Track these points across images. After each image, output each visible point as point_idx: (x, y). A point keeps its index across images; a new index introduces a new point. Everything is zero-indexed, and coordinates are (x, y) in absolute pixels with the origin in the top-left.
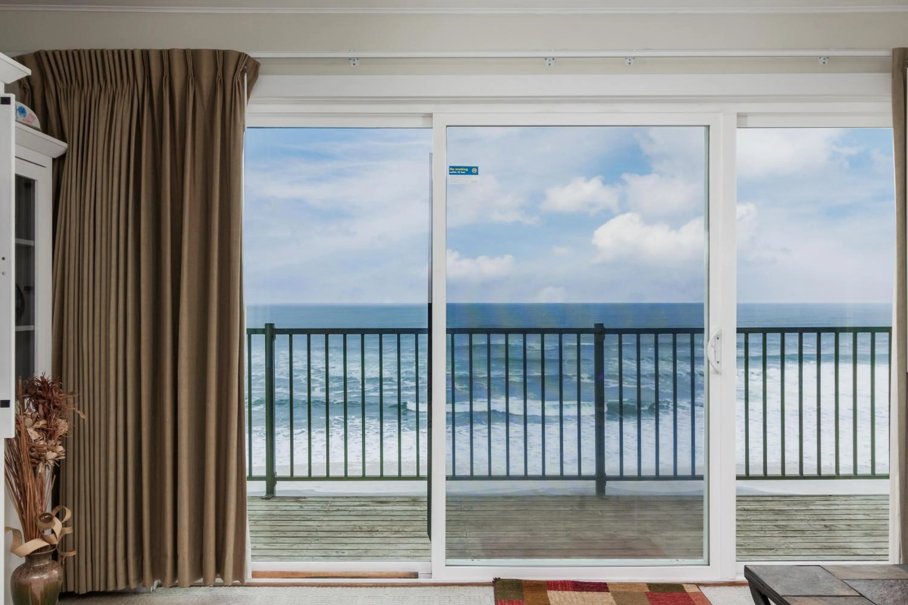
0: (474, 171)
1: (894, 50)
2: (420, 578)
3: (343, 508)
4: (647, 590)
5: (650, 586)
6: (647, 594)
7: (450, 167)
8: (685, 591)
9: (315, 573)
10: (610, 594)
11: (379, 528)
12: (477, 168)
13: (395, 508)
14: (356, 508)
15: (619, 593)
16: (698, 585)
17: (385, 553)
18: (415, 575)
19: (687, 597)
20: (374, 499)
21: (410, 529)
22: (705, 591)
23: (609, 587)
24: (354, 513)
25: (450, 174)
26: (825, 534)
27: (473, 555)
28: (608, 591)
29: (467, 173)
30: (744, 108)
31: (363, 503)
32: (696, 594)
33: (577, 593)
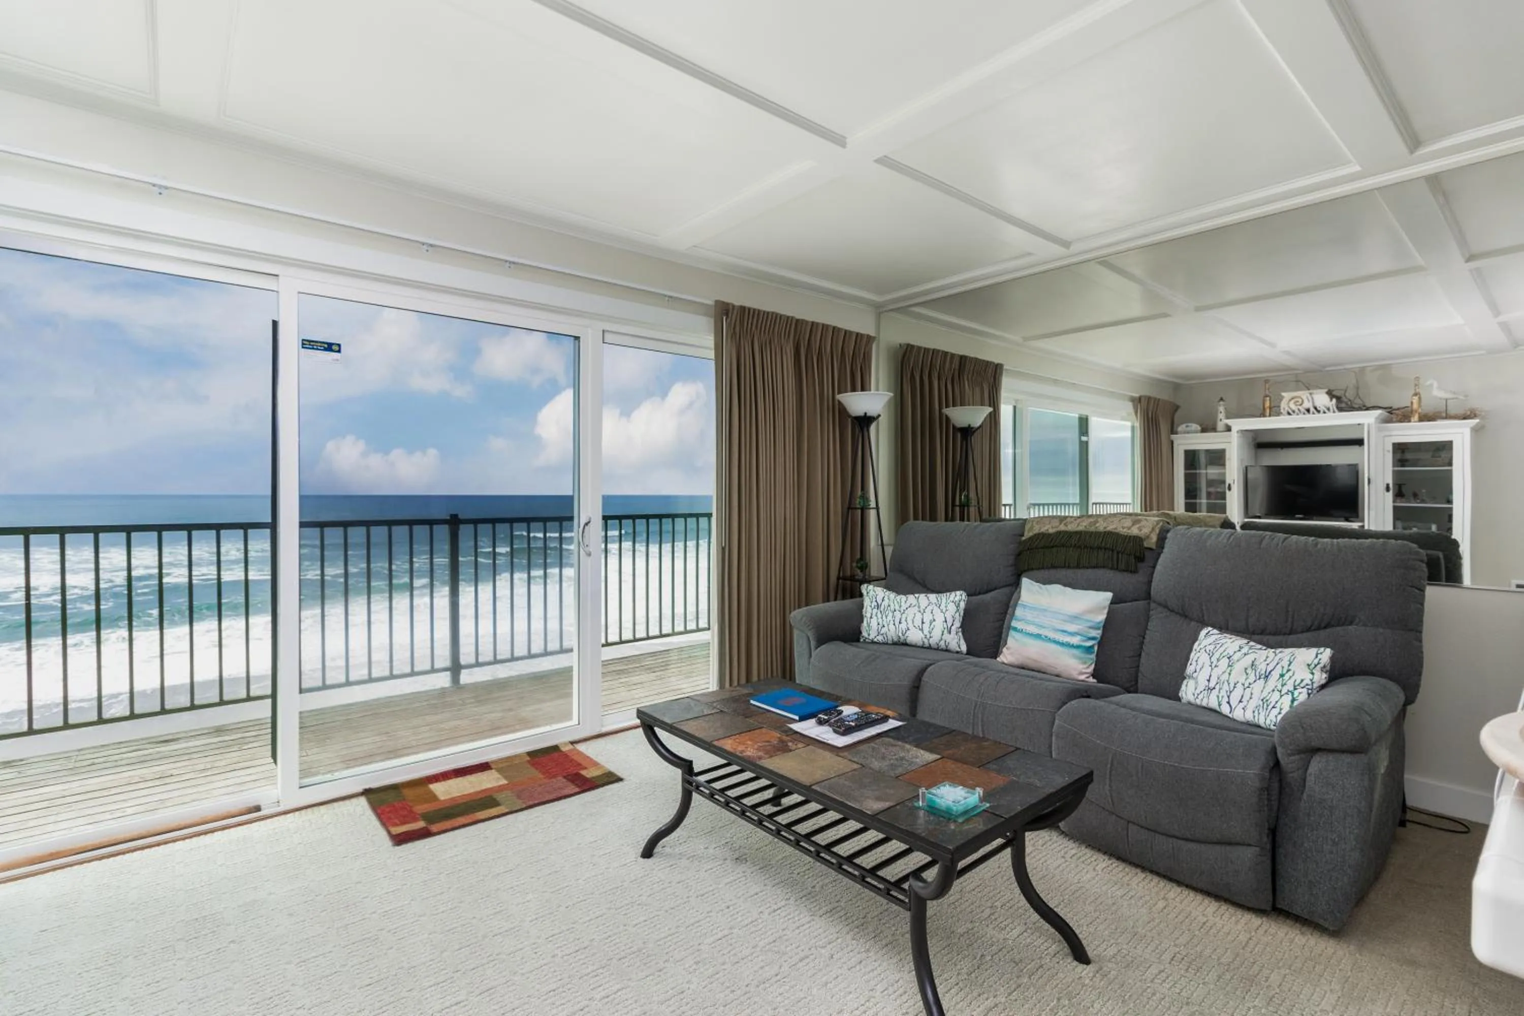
0: (335, 348)
1: (717, 302)
2: (265, 809)
3: (101, 760)
4: (528, 758)
5: (531, 754)
6: (528, 761)
7: (303, 340)
8: (561, 751)
9: (80, 848)
10: (493, 771)
11: (175, 772)
12: (339, 345)
13: (191, 744)
14: (125, 756)
15: (502, 768)
16: (572, 743)
17: (194, 797)
18: (258, 809)
19: (566, 755)
20: (154, 740)
21: (223, 763)
22: (581, 747)
23: (491, 764)
24: (124, 762)
25: (303, 347)
26: (659, 682)
27: (322, 772)
28: (491, 769)
29: (325, 349)
30: (608, 326)
31: (134, 748)
32: (570, 751)
33: (460, 779)
